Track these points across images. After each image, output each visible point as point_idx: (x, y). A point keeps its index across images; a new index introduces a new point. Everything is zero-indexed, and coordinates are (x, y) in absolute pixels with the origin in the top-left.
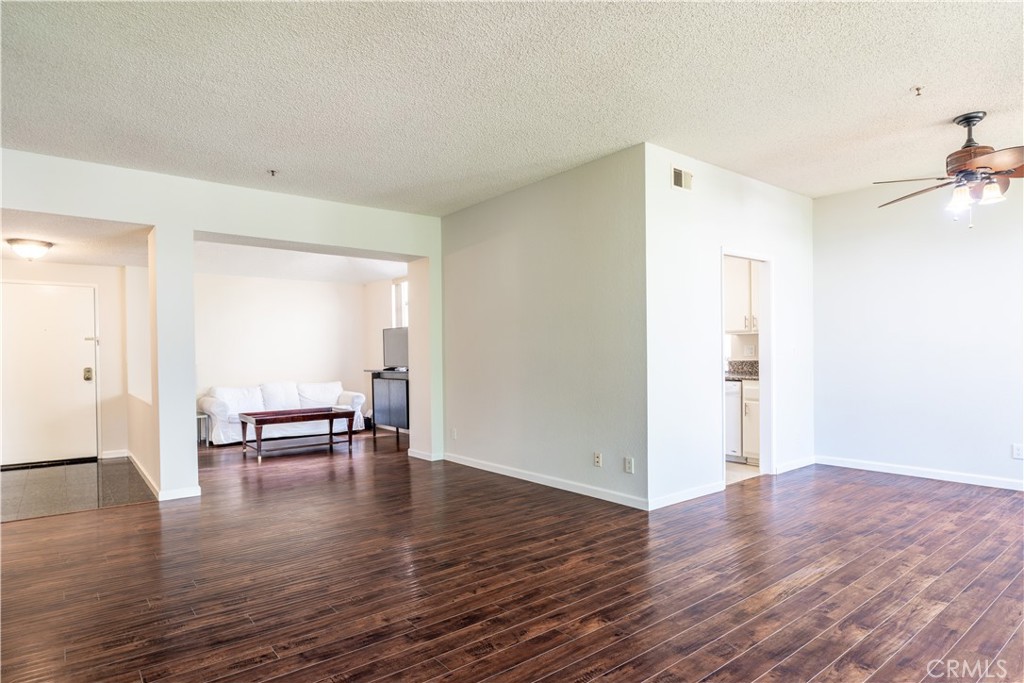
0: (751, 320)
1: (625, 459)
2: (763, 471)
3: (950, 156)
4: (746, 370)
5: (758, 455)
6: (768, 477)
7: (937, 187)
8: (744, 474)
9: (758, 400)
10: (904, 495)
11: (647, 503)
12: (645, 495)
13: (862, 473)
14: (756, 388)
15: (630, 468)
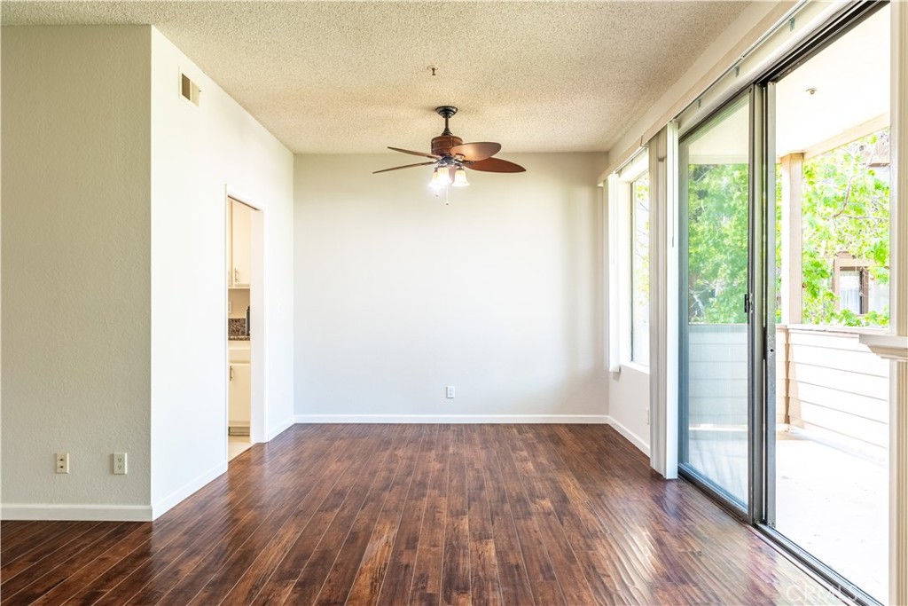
0: (233, 274)
1: (112, 456)
2: (254, 439)
3: (433, 140)
4: (239, 329)
5: (249, 423)
6: (260, 446)
7: (423, 164)
8: (241, 447)
9: (249, 362)
10: (386, 443)
11: (151, 511)
12: (147, 500)
13: (340, 427)
14: (247, 348)
15: (121, 467)
